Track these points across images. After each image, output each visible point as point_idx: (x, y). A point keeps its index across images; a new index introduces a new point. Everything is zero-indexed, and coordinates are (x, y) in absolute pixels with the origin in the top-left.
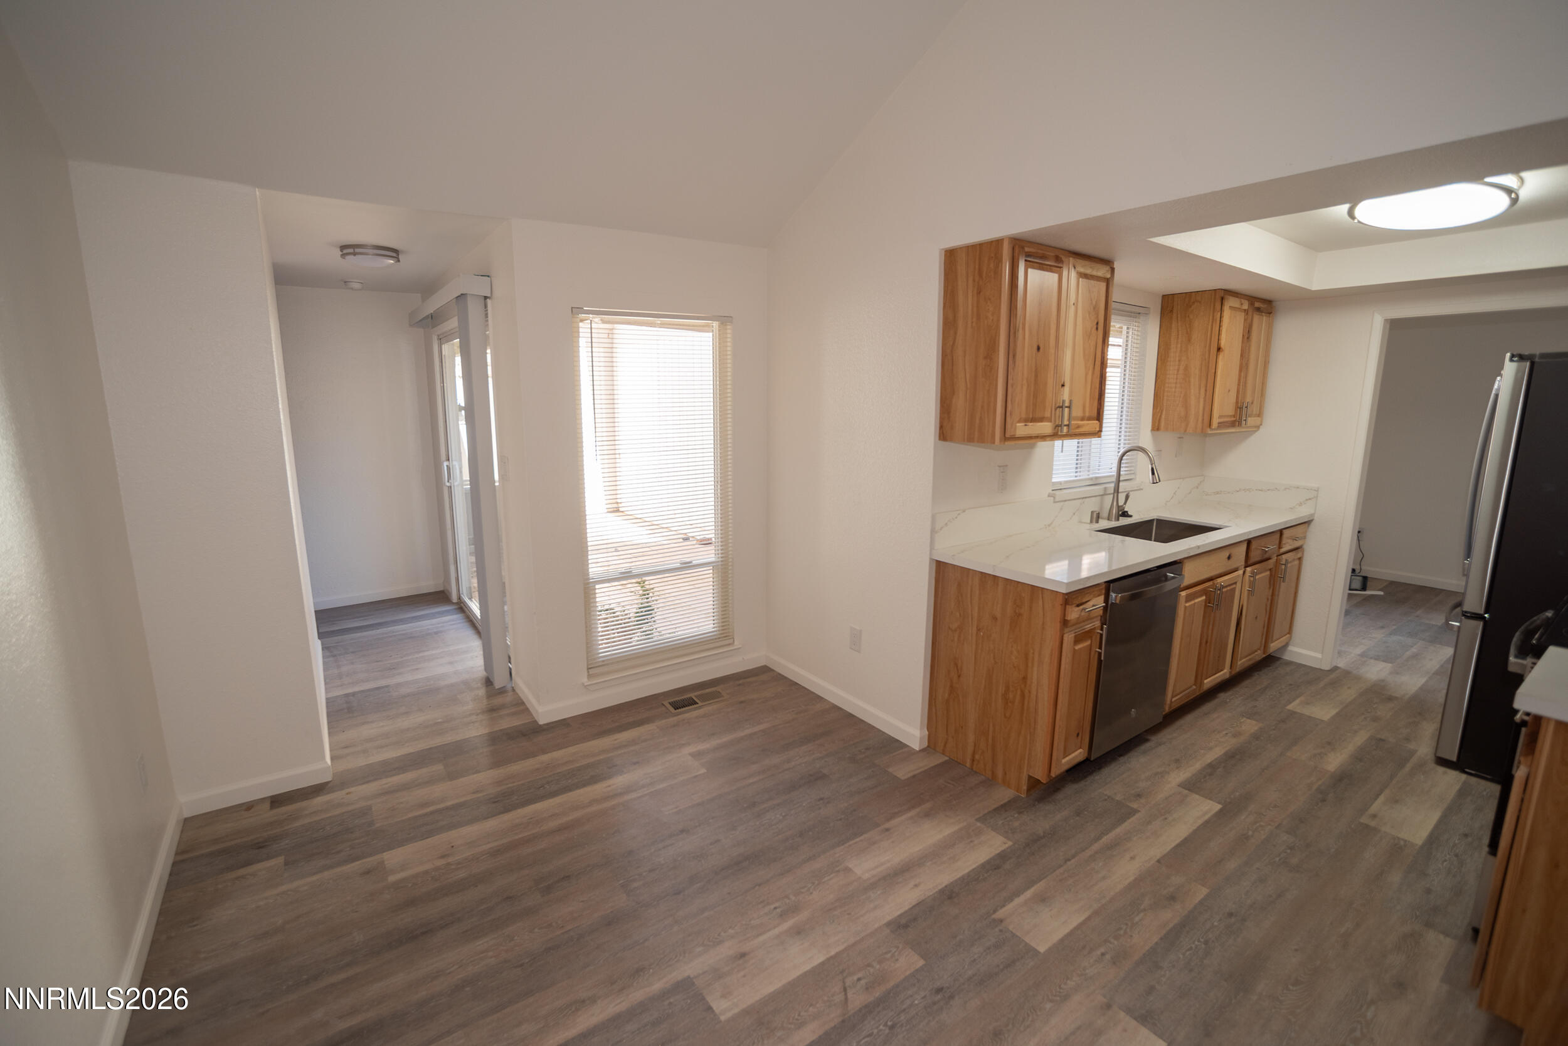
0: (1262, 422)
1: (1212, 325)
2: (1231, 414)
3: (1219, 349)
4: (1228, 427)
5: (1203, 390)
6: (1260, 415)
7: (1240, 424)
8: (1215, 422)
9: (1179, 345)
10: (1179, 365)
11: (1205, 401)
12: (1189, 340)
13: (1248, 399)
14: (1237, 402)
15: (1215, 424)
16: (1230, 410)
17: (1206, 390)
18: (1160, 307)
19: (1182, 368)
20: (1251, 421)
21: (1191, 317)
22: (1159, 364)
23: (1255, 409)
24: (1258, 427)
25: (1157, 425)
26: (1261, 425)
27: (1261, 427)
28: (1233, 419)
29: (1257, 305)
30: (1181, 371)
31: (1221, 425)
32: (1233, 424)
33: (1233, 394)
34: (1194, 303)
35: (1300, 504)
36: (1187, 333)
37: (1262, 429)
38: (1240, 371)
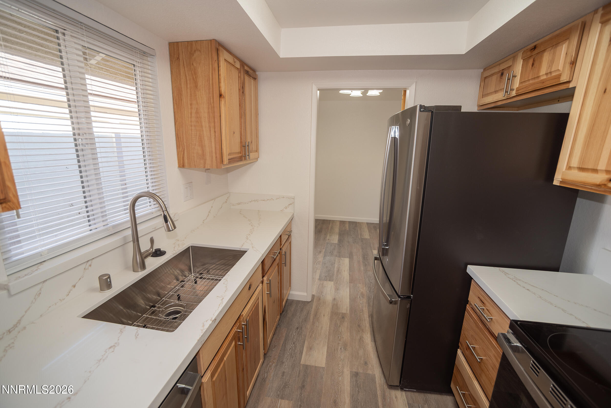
0: (259, 155)
1: (212, 74)
2: (238, 151)
3: (221, 95)
4: (238, 161)
5: (212, 132)
6: (257, 151)
7: (245, 159)
8: (226, 159)
9: (189, 91)
10: (191, 108)
11: (215, 141)
12: (196, 87)
13: (249, 140)
14: (241, 142)
15: (226, 160)
16: (237, 148)
17: (215, 132)
18: (168, 53)
19: (194, 111)
20: (252, 155)
21: (195, 65)
22: (176, 107)
23: (253, 147)
24: (257, 159)
25: (182, 162)
26: (259, 157)
27: (258, 158)
28: (240, 155)
29: (246, 68)
30: (193, 115)
31: (231, 161)
32: (241, 159)
33: (237, 135)
34: (195, 51)
35: (286, 208)
36: (193, 79)
37: (259, 160)
38: (241, 117)
